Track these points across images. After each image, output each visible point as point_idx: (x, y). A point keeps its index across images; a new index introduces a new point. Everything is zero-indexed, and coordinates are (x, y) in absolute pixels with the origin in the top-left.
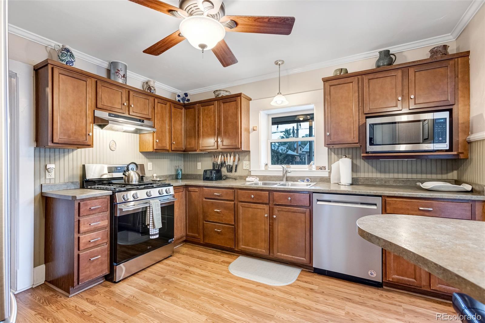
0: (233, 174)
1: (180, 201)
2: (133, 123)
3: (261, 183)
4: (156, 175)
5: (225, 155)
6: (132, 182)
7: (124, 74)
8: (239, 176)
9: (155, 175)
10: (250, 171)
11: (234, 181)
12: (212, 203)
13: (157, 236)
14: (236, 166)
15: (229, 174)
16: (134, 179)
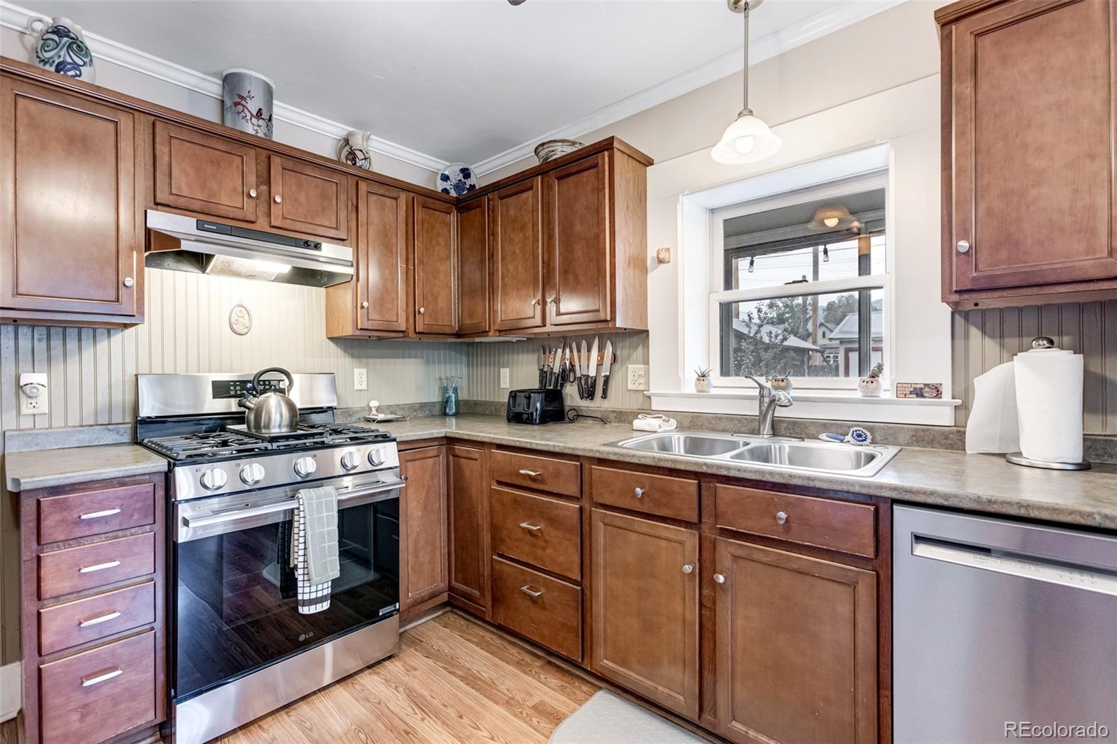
0: (597, 405)
1: (429, 486)
2: (287, 253)
3: (679, 438)
4: (377, 405)
5: (574, 345)
6: (268, 427)
7: (260, 109)
8: (613, 412)
9: (374, 404)
10: (649, 397)
11: (597, 426)
12: (516, 501)
13: (326, 605)
14: (607, 380)
15: (585, 404)
16: (275, 418)
